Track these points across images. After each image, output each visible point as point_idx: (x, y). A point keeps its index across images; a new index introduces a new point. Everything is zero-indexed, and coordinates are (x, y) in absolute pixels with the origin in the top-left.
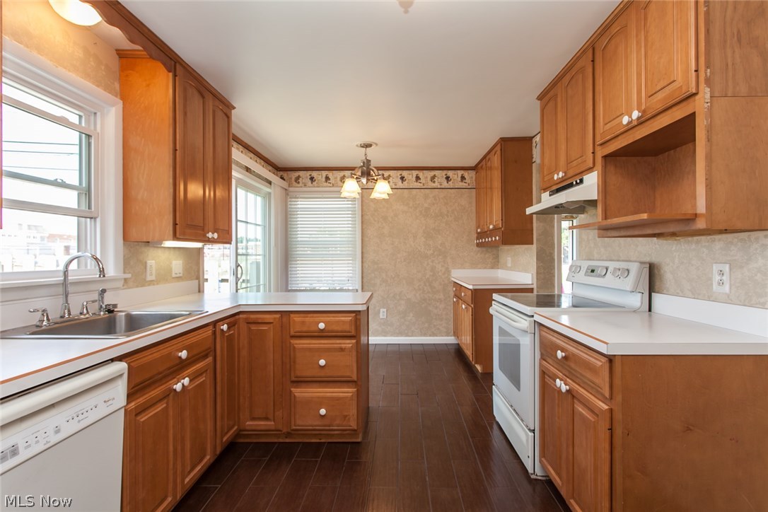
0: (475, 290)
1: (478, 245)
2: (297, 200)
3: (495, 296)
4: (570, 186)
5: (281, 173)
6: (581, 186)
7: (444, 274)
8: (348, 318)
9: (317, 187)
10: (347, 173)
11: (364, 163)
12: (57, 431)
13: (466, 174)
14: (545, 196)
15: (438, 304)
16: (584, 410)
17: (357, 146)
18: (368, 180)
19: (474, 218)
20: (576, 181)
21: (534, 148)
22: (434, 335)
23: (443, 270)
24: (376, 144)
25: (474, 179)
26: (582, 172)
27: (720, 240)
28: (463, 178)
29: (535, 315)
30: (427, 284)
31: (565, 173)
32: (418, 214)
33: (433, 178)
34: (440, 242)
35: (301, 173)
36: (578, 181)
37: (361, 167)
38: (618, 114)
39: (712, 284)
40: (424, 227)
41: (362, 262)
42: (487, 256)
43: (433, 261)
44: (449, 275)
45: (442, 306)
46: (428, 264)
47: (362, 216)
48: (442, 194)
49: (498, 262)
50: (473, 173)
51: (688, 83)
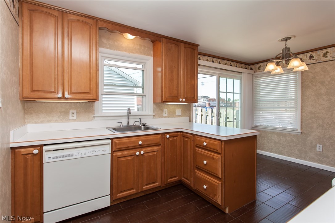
2: (259, 78)
12: (85, 154)
17: (279, 41)
24: (295, 37)
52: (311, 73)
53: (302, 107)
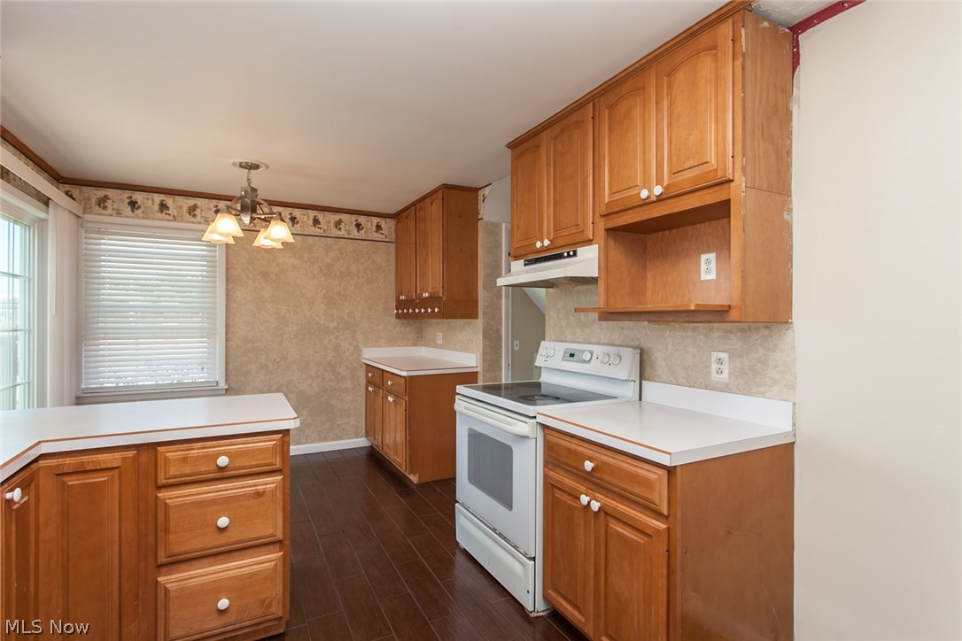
0: (411, 377)
1: (398, 316)
2: (101, 236)
3: (460, 389)
4: (560, 256)
5: (67, 187)
6: (573, 259)
7: (352, 354)
8: (269, 443)
9: (144, 218)
10: (222, 204)
11: (246, 191)
13: (383, 223)
14: (518, 265)
15: (343, 395)
16: (624, 530)
17: (234, 164)
18: (252, 219)
19: (393, 281)
20: (568, 253)
21: (480, 202)
22: (338, 438)
23: (352, 348)
24: (267, 167)
25: (393, 229)
26: (575, 244)
27: (718, 329)
28: (379, 228)
29: (538, 416)
30: (329, 369)
31: (551, 241)
32: (315, 272)
33: (338, 224)
34: (347, 311)
35: (110, 193)
36: (572, 253)
37: (241, 198)
38: (632, 185)
39: (710, 373)
40: (324, 291)
41: (227, 340)
42: (408, 329)
43: (337, 337)
44: (360, 355)
45: (349, 398)
46: (330, 341)
47: (227, 270)
48: (352, 246)
49: (422, 337)
50: (392, 223)
51: (725, 168)
52: (245, 249)
53: (227, 326)
